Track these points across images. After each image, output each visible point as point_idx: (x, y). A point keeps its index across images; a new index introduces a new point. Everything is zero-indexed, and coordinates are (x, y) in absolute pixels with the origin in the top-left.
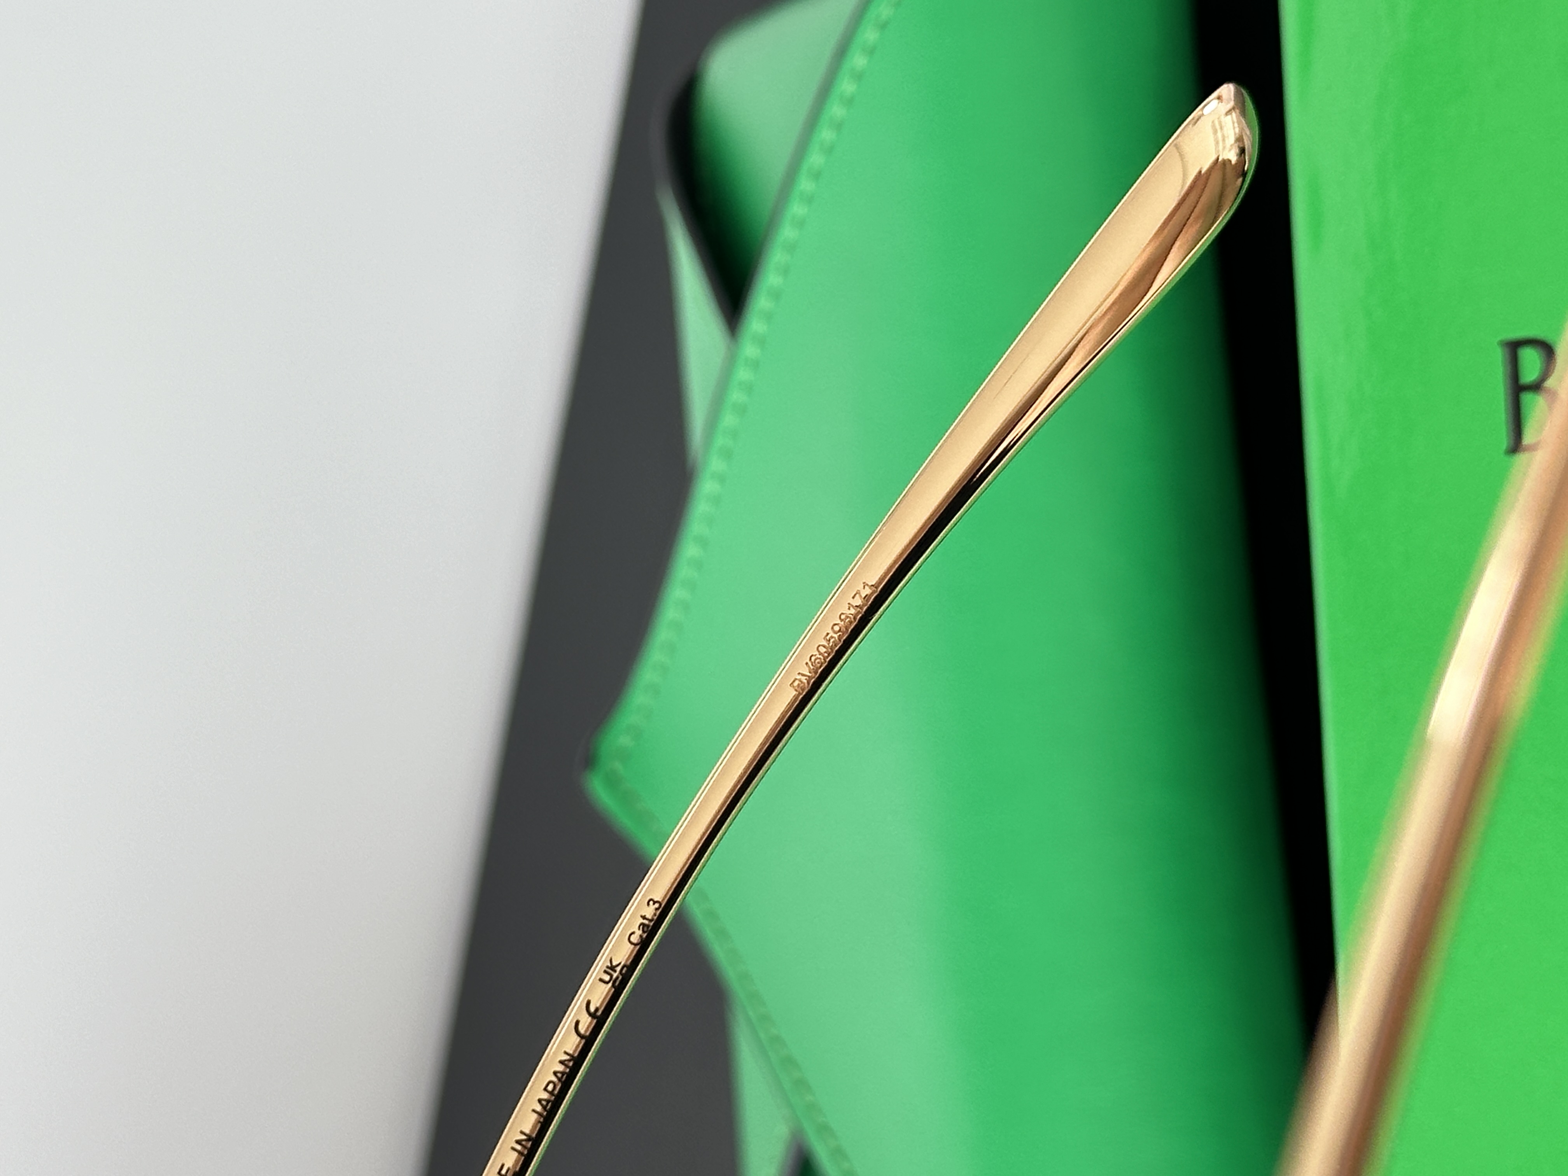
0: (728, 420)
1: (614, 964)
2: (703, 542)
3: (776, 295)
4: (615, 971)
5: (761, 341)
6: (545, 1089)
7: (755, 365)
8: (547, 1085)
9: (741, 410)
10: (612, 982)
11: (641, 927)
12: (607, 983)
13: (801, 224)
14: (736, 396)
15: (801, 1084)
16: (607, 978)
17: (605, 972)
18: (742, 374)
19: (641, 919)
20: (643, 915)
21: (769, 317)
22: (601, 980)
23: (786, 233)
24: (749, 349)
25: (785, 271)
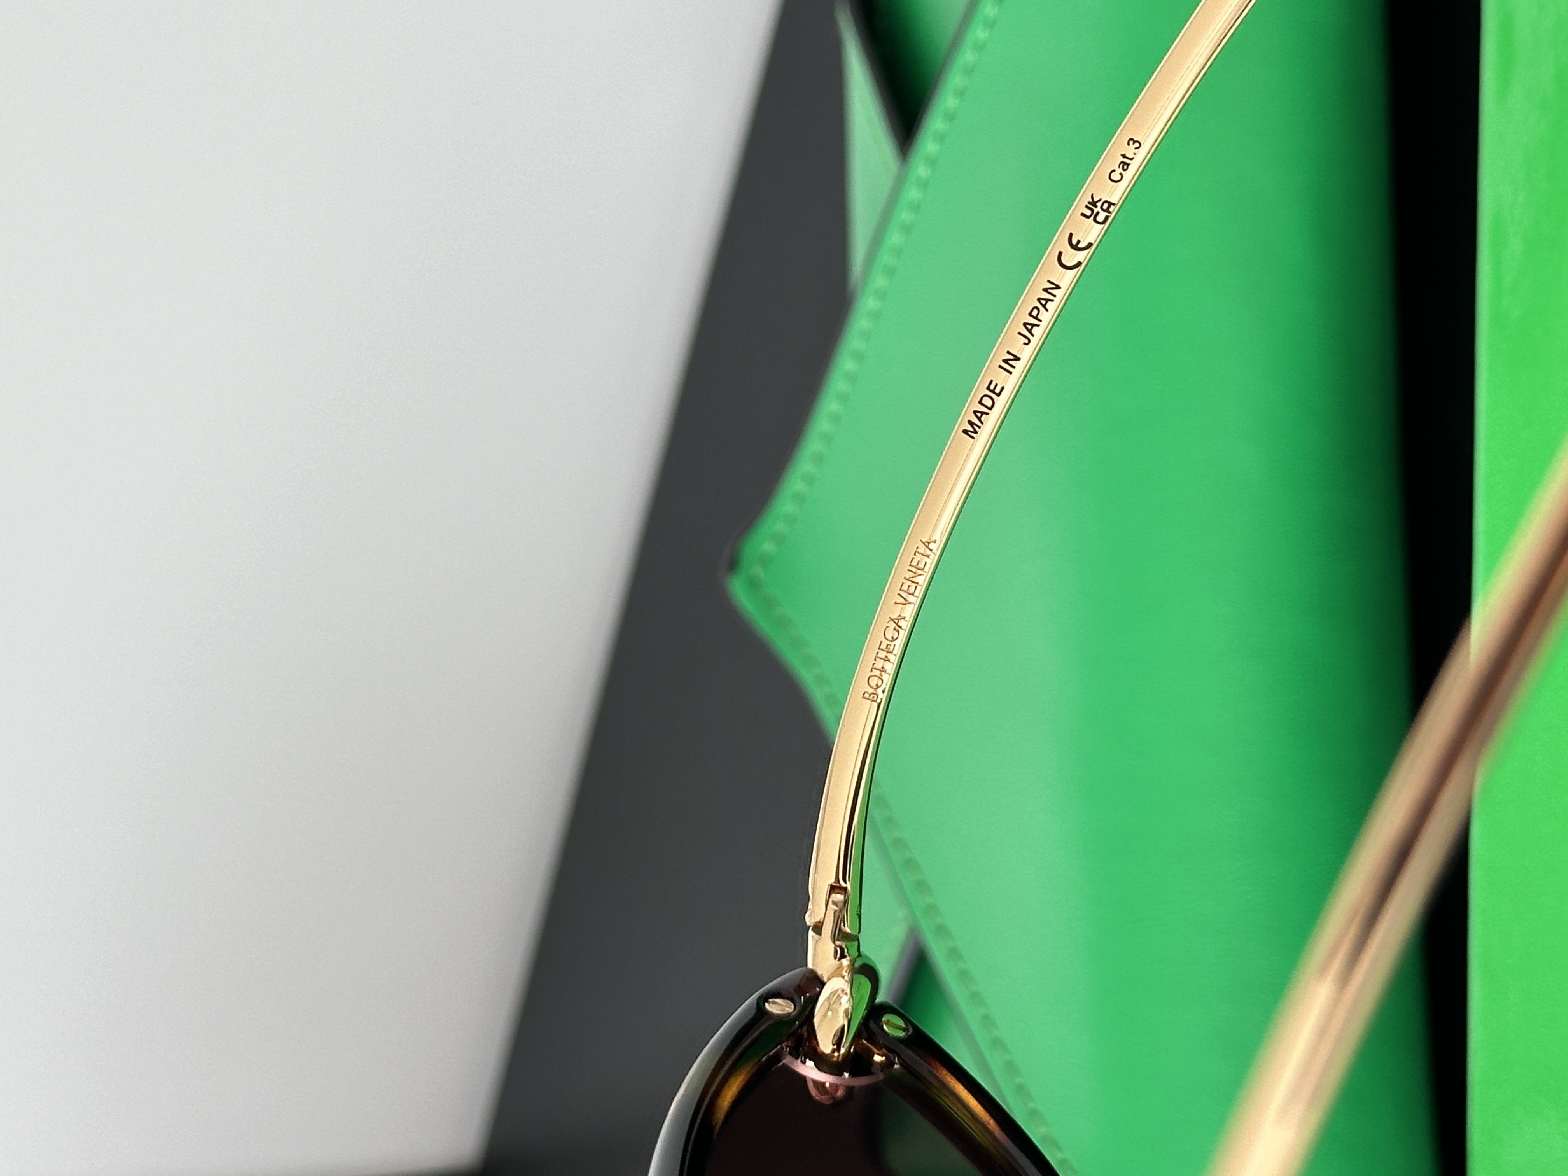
0: (894, 238)
1: (1096, 200)
2: (859, 357)
3: (951, 117)
4: (1096, 207)
5: (932, 162)
6: (1030, 314)
7: (924, 185)
8: (1032, 311)
9: (907, 229)
10: (1092, 217)
11: (1121, 165)
12: (1088, 217)
13: (980, 47)
14: (903, 215)
15: (922, 886)
16: (1088, 213)
17: (1087, 207)
18: (912, 193)
19: (1122, 157)
20: (1123, 153)
21: (941, 138)
22: (1083, 215)
23: (966, 56)
24: (919, 169)
25: (961, 94)
